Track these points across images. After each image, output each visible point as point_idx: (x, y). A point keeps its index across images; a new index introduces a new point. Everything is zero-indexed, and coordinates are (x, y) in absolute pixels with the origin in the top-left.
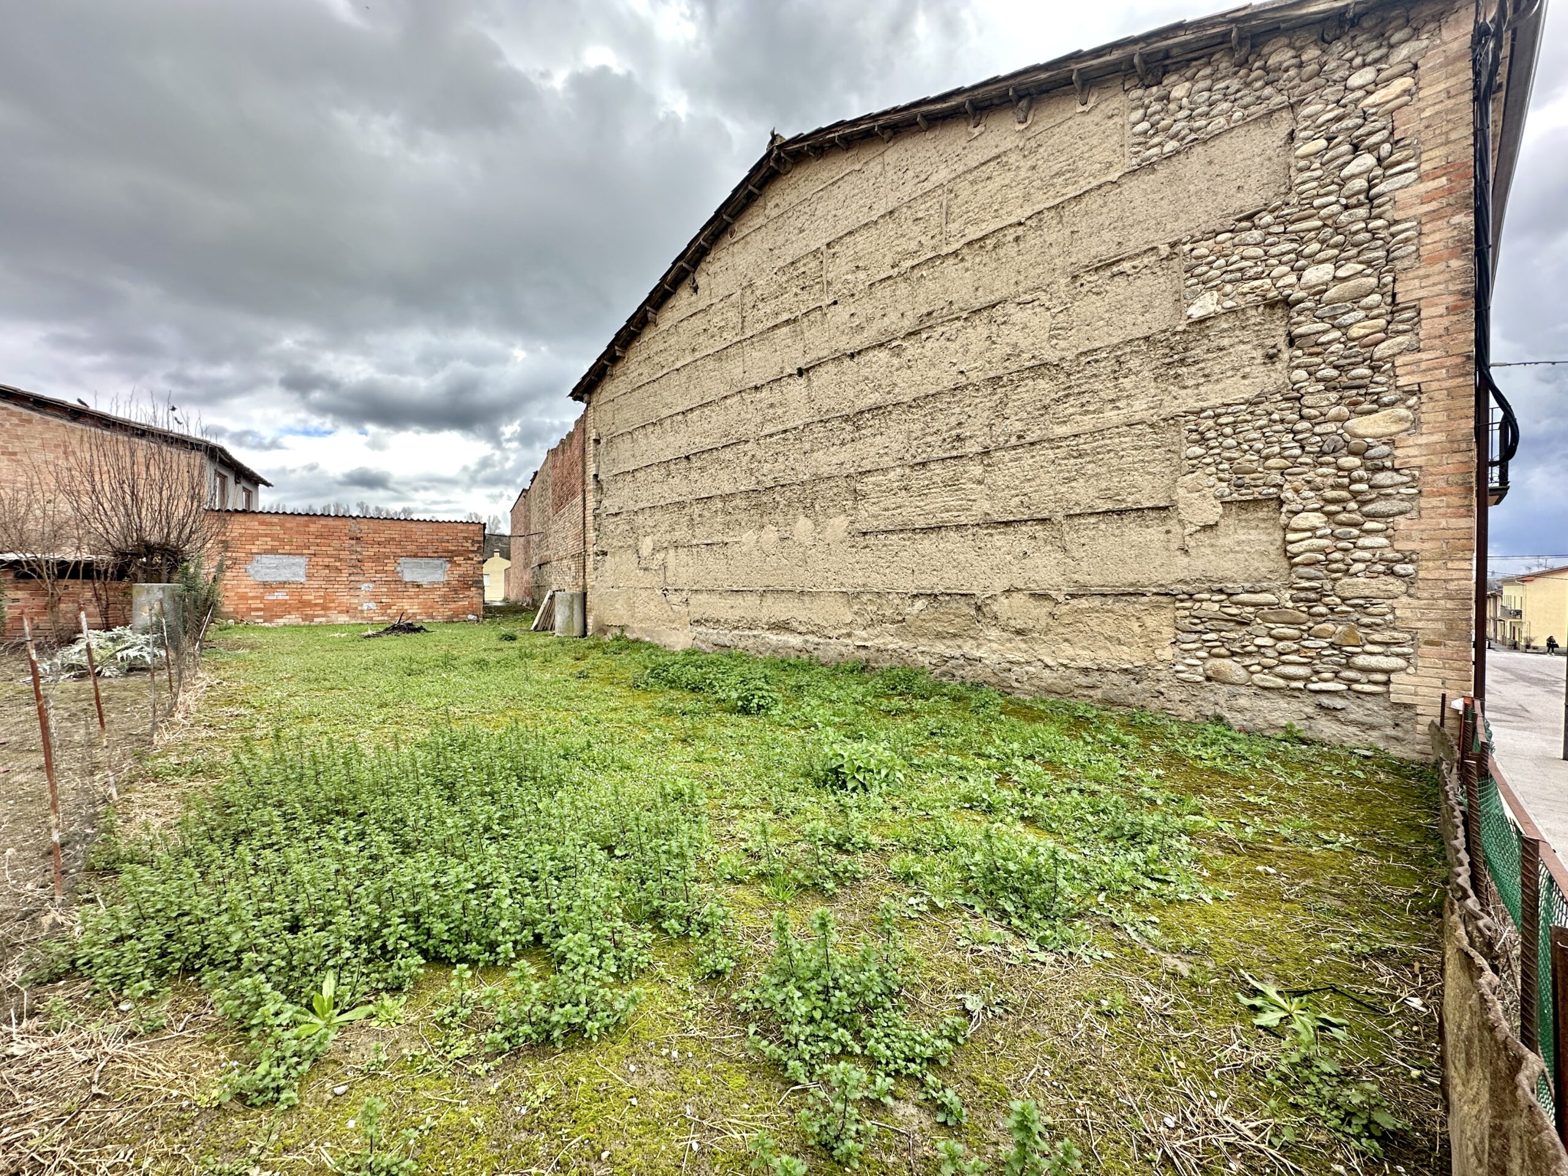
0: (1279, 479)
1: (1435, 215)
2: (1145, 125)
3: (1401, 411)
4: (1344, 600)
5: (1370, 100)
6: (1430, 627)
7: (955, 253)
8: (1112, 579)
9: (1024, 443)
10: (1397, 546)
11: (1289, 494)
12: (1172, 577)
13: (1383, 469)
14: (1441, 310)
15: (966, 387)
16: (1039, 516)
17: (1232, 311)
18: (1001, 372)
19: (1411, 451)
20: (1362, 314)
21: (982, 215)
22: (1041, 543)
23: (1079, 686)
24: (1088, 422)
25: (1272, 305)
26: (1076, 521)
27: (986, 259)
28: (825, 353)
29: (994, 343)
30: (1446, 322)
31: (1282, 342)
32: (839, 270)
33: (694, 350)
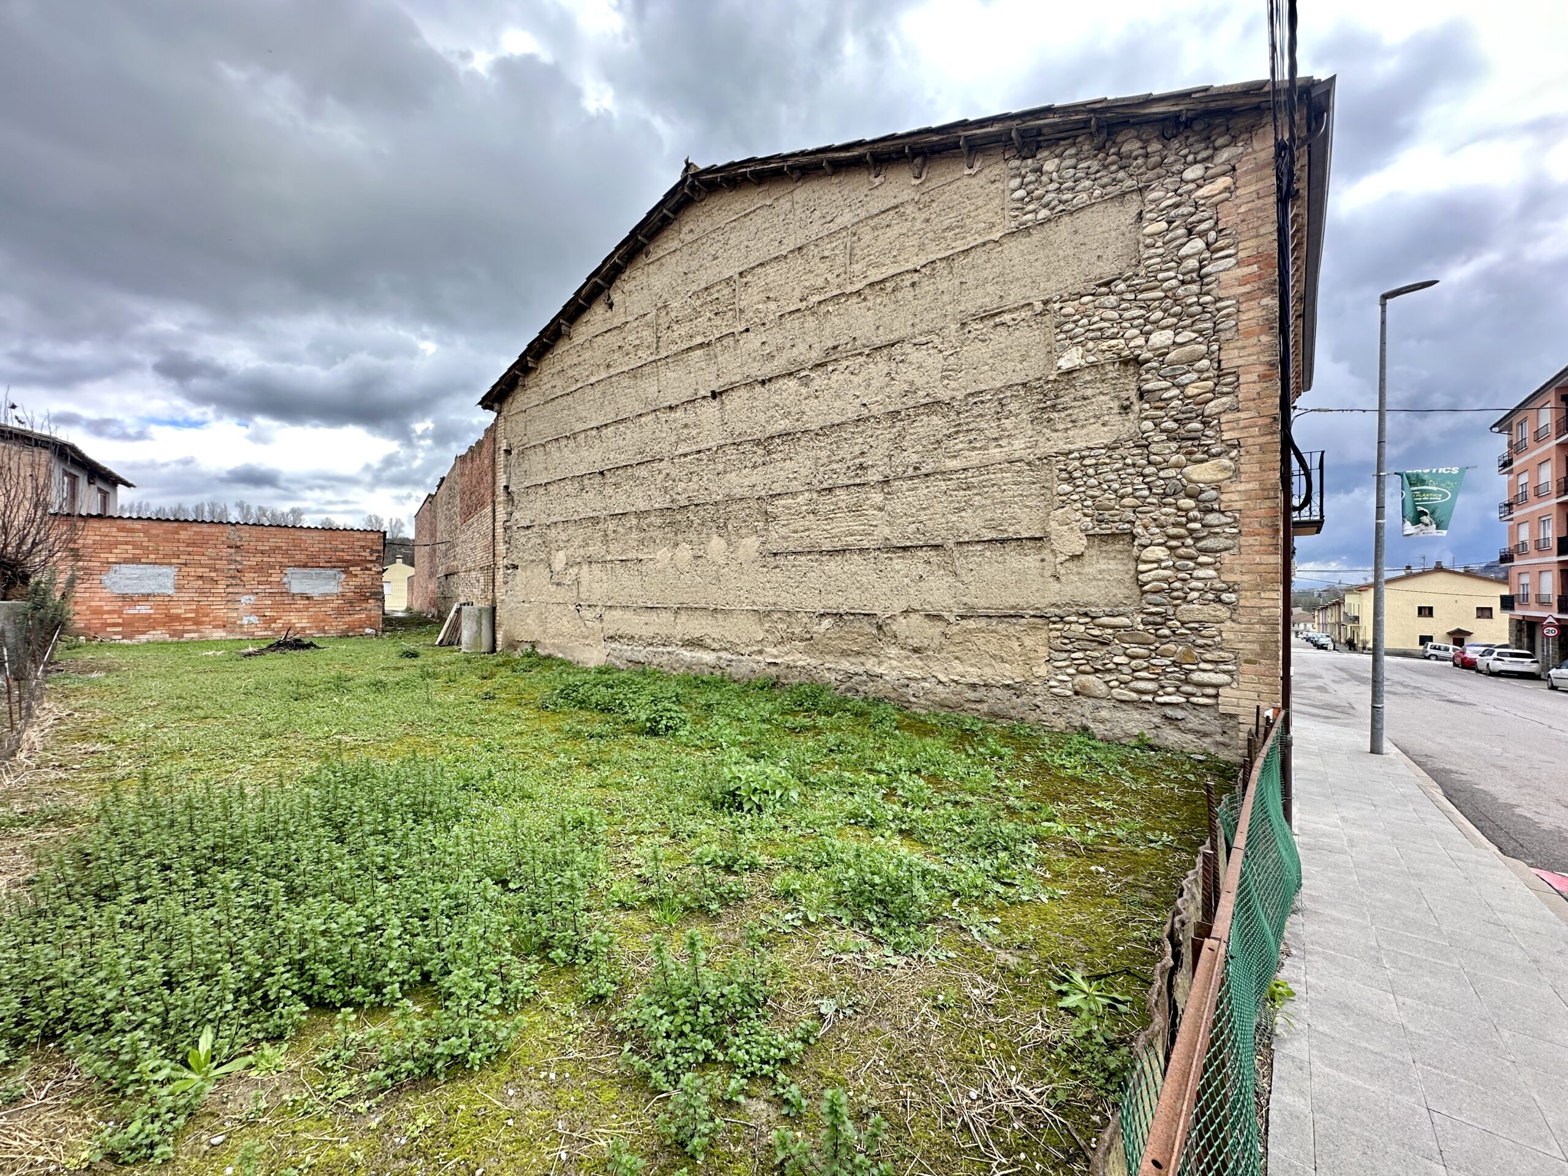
0: (1132, 516)
1: (1249, 296)
2: (1021, 193)
3: (1226, 462)
4: (1183, 623)
5: (1200, 192)
6: (1249, 648)
7: (858, 293)
8: (996, 602)
9: (919, 474)
10: (1224, 577)
11: (1139, 530)
12: (1046, 601)
13: (1212, 510)
14: (1255, 377)
15: (868, 419)
16: (933, 543)
17: (1093, 365)
18: (899, 407)
19: (1233, 497)
20: (1195, 376)
21: (882, 259)
22: (935, 567)
23: (968, 701)
24: (975, 458)
25: (1126, 362)
26: (965, 548)
27: (886, 300)
28: (738, 378)
29: (893, 379)
30: (1258, 387)
31: (1133, 395)
32: (750, 298)
33: (608, 366)
